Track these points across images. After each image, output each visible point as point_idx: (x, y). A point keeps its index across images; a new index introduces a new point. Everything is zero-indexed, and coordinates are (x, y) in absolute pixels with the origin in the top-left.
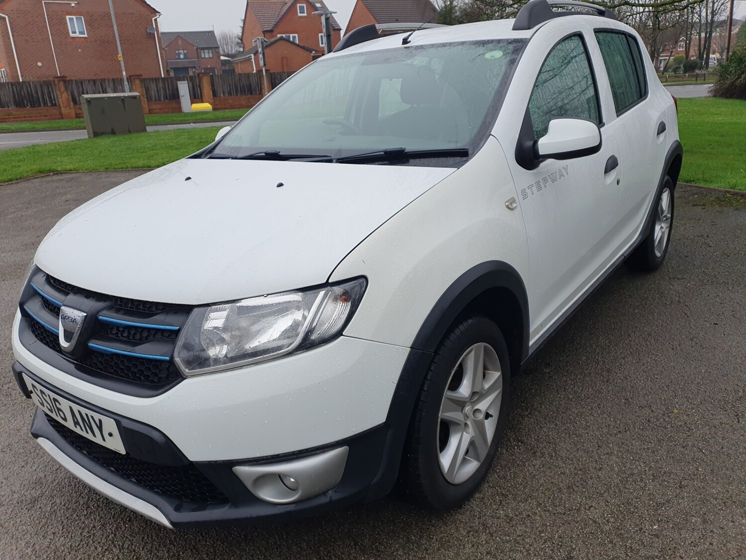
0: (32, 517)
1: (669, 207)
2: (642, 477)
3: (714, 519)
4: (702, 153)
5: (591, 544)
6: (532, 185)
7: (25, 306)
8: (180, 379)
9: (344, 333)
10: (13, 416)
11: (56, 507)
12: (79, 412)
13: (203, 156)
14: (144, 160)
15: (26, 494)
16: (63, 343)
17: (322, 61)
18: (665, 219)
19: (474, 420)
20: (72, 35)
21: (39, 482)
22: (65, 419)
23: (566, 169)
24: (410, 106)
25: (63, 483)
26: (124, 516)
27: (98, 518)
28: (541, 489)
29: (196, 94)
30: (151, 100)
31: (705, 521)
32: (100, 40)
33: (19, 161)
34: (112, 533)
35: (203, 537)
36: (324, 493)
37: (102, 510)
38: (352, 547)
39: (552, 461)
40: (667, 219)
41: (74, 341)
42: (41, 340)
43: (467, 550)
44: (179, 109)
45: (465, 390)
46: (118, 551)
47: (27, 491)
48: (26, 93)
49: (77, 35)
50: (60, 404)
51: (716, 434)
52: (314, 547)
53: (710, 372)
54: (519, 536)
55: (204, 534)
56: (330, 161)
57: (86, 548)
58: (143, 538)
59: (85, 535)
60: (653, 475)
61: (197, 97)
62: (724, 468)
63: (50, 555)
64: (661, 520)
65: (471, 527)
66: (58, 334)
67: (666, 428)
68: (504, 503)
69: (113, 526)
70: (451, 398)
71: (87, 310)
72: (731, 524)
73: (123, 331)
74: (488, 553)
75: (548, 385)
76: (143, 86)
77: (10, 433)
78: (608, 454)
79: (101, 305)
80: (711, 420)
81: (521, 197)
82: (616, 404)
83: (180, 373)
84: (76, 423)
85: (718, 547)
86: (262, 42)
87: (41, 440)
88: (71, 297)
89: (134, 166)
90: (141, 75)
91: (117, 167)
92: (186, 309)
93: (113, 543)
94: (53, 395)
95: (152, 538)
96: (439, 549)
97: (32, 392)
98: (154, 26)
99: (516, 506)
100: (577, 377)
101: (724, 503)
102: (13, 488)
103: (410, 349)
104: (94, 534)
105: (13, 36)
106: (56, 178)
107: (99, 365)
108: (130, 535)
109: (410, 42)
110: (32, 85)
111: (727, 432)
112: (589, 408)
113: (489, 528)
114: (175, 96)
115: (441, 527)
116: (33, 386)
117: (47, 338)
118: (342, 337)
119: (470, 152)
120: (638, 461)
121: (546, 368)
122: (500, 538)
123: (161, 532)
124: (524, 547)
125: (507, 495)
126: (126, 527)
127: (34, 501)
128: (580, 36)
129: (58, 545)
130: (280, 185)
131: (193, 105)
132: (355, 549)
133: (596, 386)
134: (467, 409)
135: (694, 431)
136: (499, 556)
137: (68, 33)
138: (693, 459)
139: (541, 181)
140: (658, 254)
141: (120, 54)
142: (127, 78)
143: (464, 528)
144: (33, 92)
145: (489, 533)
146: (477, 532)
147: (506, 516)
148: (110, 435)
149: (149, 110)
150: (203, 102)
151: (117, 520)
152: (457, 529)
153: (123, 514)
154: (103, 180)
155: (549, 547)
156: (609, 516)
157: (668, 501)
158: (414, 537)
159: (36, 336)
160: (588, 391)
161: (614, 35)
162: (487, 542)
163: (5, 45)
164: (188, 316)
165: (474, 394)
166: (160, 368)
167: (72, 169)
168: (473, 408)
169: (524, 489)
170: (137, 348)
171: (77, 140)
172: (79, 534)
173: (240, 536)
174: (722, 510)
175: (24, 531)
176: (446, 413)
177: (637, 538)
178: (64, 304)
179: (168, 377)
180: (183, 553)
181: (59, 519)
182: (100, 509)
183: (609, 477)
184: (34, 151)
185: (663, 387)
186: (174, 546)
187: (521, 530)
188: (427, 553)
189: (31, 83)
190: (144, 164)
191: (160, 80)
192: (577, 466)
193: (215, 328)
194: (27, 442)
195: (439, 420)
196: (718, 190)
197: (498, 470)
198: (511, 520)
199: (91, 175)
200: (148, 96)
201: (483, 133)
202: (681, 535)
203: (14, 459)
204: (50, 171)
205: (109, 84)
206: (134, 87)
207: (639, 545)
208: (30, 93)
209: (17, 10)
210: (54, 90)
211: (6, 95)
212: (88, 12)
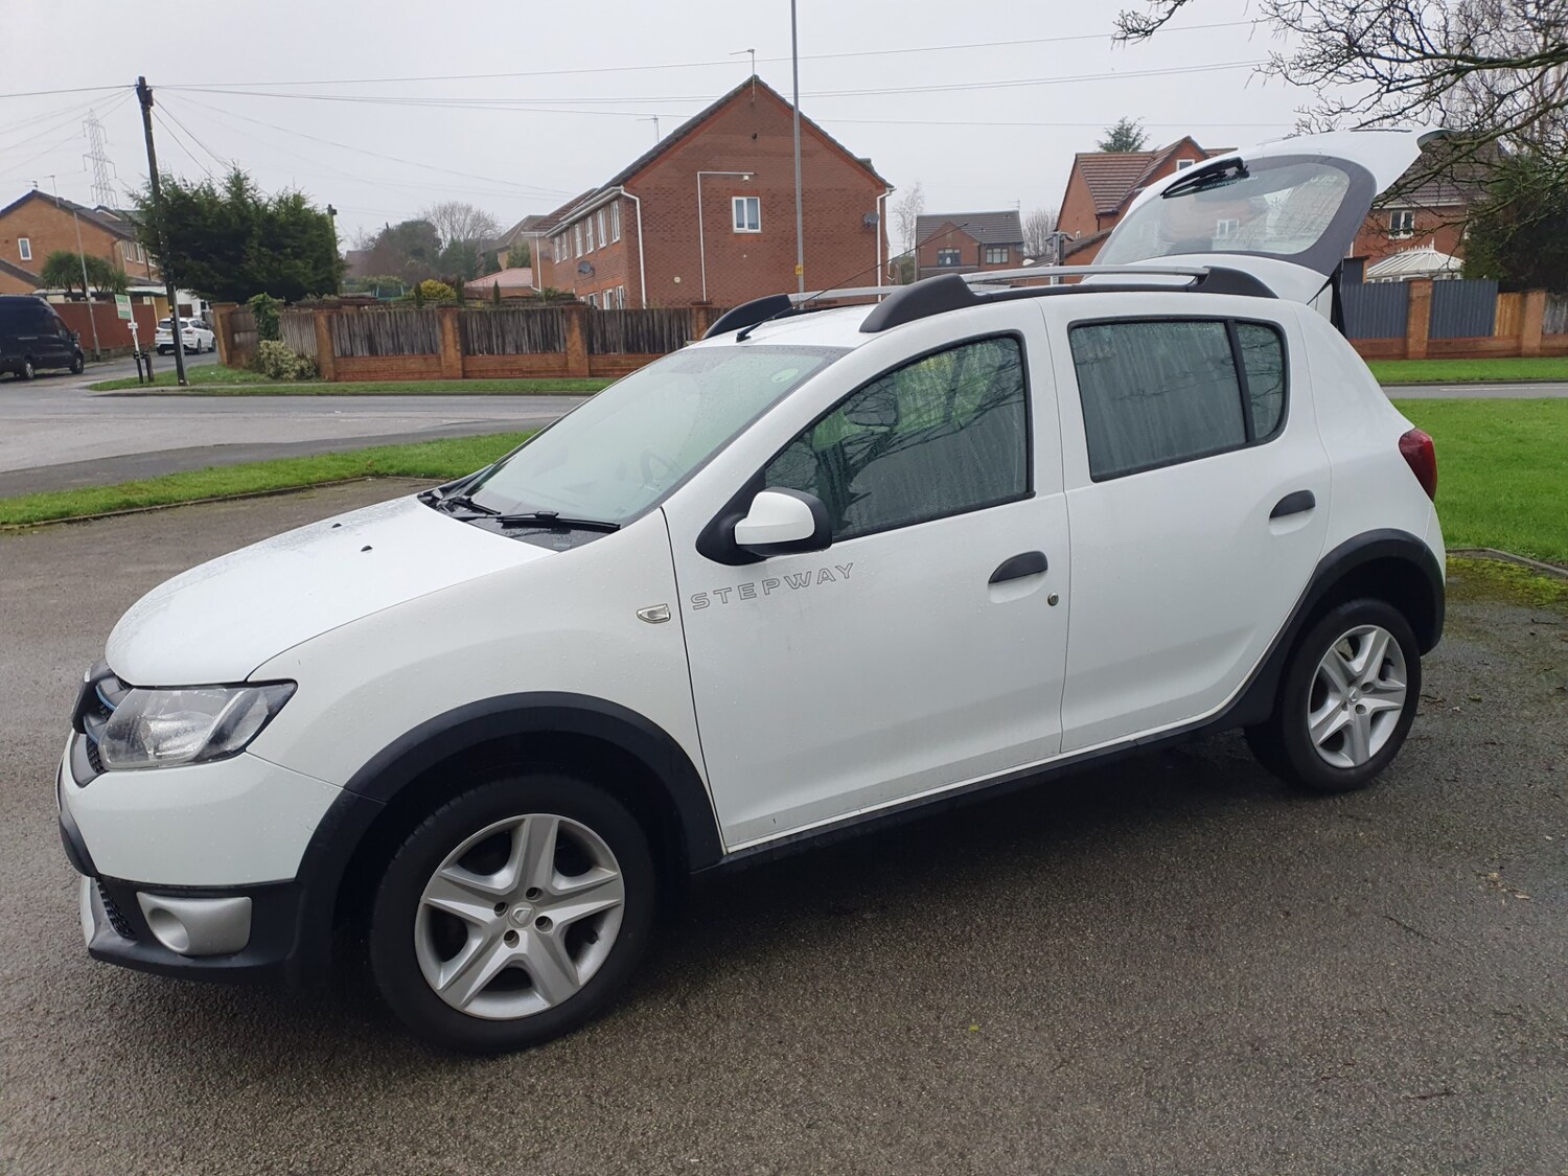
1: (1387, 666)
6: (729, 589)
8: (103, 771)
9: (247, 749)
18: (1371, 690)
20: (736, 229)
23: (844, 569)
32: (781, 239)
38: (321, 1061)
40: (1382, 691)
43: (433, 1108)
45: (500, 881)
46: (107, 991)
48: (645, 328)
49: (746, 229)
60: (796, 1100)
65: (473, 1084)
67: (919, 1046)
68: (550, 1071)
75: (837, 937)
78: (776, 1055)
81: (688, 605)
83: (104, 764)
86: (1062, 242)
92: (129, 687)
96: (405, 1095)
98: (879, 212)
99: (560, 1080)
100: (900, 936)
105: (643, 231)
109: (749, 337)
110: (655, 315)
119: (620, 527)
128: (1012, 338)
132: (321, 1065)
134: (519, 910)
137: (731, 226)
139: (758, 584)
140: (1338, 761)
141: (800, 265)
143: (463, 1083)
144: (656, 328)
145: (485, 1098)
146: (472, 1092)
147: (531, 1086)
152: (454, 1082)
158: (398, 1073)
163: (629, 247)
164: (126, 695)
176: (445, 901)
189: (655, 312)
192: (710, 1057)
195: (422, 906)
201: (658, 501)
208: (651, 329)
209: (656, 188)
210: (688, 326)
211: (615, 331)
212: (769, 190)
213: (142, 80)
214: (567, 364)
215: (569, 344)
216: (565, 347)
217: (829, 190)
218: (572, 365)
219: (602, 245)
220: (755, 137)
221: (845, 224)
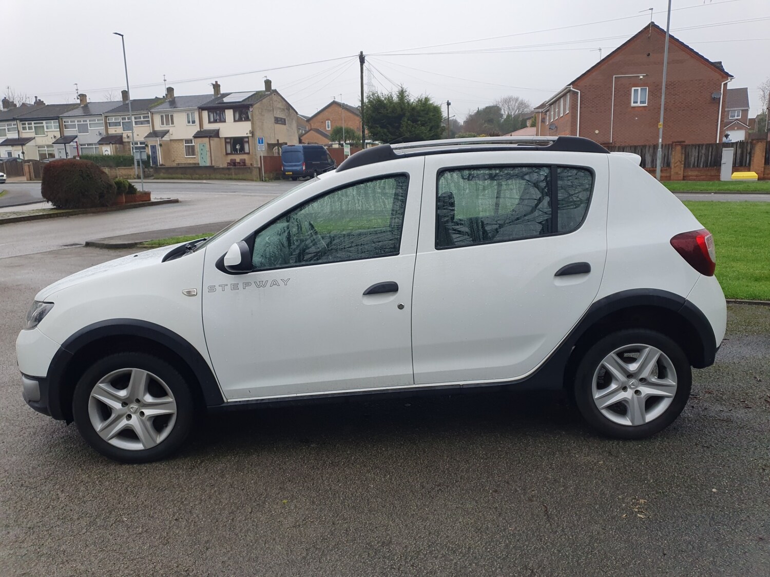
19: (138, 417)
20: (633, 105)
29: (744, 161)
30: (689, 166)
32: (659, 108)
44: (718, 177)
49: (639, 104)
61: (744, 164)
76: (684, 153)
81: (206, 290)
90: (684, 142)
98: (722, 91)
105: (581, 108)
114: (716, 163)
118: (37, 328)
131: (735, 173)
137: (630, 103)
139: (240, 284)
141: (661, 123)
149: (683, 177)
150: (749, 170)
163: (573, 116)
176: (99, 395)
191: (704, 147)
195: (92, 396)
200: (687, 163)
205: (649, 150)
206: (673, 153)
209: (590, 86)
212: (654, 83)
213: (362, 53)
217: (692, 81)
219: (561, 115)
220: (649, 55)
221: (699, 99)
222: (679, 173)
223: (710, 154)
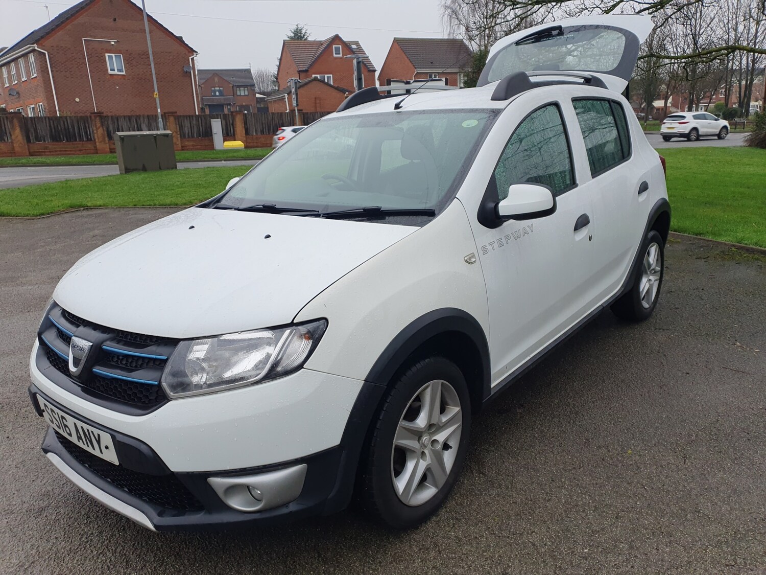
0: (39, 524)
1: (657, 260)
2: (584, 508)
3: (640, 546)
4: (722, 204)
5: (526, 563)
6: (494, 242)
7: (42, 336)
8: (166, 401)
9: (304, 366)
10: (29, 436)
11: (60, 516)
12: (82, 428)
13: (211, 205)
14: (171, 197)
15: (34, 504)
16: (72, 368)
17: (325, 120)
18: (653, 272)
19: (431, 449)
20: (110, 72)
21: (47, 494)
22: (70, 435)
23: (531, 227)
24: (408, 161)
25: (68, 496)
26: (119, 526)
27: (96, 526)
28: (492, 515)
29: (229, 131)
30: (184, 136)
31: (631, 547)
32: (138, 78)
33: (52, 195)
34: (107, 540)
35: (186, 545)
36: (286, 505)
37: (100, 520)
38: (315, 558)
39: (507, 492)
40: (655, 272)
41: (81, 367)
42: (54, 366)
43: (416, 564)
44: (211, 146)
45: (421, 421)
46: (111, 555)
47: (36, 501)
48: (63, 129)
49: (116, 72)
50: (66, 421)
51: (661, 472)
52: (283, 557)
53: (670, 418)
54: (464, 554)
55: (187, 543)
56: (318, 216)
57: (83, 551)
58: (134, 544)
59: (83, 541)
60: (595, 507)
61: (230, 135)
62: (661, 503)
63: (52, 556)
64: (593, 545)
65: (423, 545)
66: (68, 360)
67: (617, 466)
68: (456, 526)
69: (108, 534)
70: (407, 427)
71: (93, 341)
72: (655, 551)
73: (122, 359)
74: (433, 567)
75: (518, 424)
76: (177, 123)
77: (24, 452)
78: (559, 487)
79: (105, 336)
80: (660, 460)
81: (481, 252)
82: (577, 443)
83: (166, 396)
84: (79, 438)
85: (638, 570)
86: (295, 83)
87: (50, 455)
88: (81, 328)
89: (161, 203)
90: (176, 113)
91: (145, 204)
92: (173, 342)
93: (107, 547)
94: (61, 413)
95: (142, 545)
96: (391, 563)
97: (44, 411)
98: (191, 65)
99: (467, 529)
100: (546, 417)
101: (653, 533)
102: (24, 499)
103: (364, 382)
104: (91, 540)
105: (52, 71)
106: (85, 213)
107: (101, 389)
108: (123, 542)
109: (401, 107)
110: (69, 120)
111: (672, 471)
112: (552, 446)
113: (439, 547)
114: (208, 133)
115: (396, 545)
116: (45, 405)
117: (59, 363)
118: (303, 369)
119: (436, 212)
120: (585, 494)
121: (519, 408)
122: (447, 555)
123: (150, 540)
124: (466, 564)
125: (461, 519)
126: (120, 535)
127: (41, 511)
128: (556, 105)
129: (60, 547)
130: (268, 236)
131: (225, 142)
132: (318, 560)
133: (561, 427)
134: (425, 439)
135: (642, 469)
136: (443, 570)
137: (107, 70)
138: (634, 494)
139: (503, 238)
140: (646, 305)
141: (156, 92)
142: (162, 115)
143: (416, 546)
144: (70, 127)
145: (439, 551)
146: (427, 549)
147: (456, 537)
148: (107, 447)
149: (182, 147)
150: (235, 140)
151: (112, 529)
152: (411, 547)
153: (119, 524)
154: (131, 216)
155: (488, 564)
156: (548, 540)
157: (603, 529)
158: (372, 552)
159: (50, 362)
160: (554, 431)
161: (595, 102)
162: (434, 558)
163: (44, 80)
164: (175, 348)
165: (430, 426)
166: (151, 391)
167: (102, 205)
168: (430, 438)
169: (477, 515)
170: (133, 374)
171: (109, 176)
172: (78, 539)
173: (219, 546)
174: (650, 539)
175: (30, 535)
176: (401, 440)
177: (568, 559)
178: (75, 335)
179: (156, 398)
180: (167, 558)
181: (62, 526)
182: (98, 519)
183: (555, 507)
184: (66, 186)
185: (624, 430)
186: (160, 552)
187: (466, 549)
188: (380, 566)
189: (68, 118)
190: (172, 201)
191: (194, 118)
192: (529, 497)
193: (198, 359)
194: (39, 459)
195: (394, 446)
196: (725, 244)
197: (456, 498)
198: (459, 541)
199: (119, 211)
200: (182, 134)
201: (450, 196)
202: (607, 558)
203: (26, 474)
204: (80, 206)
205: (144, 120)
206: (168, 123)
207: (568, 565)
208: (67, 128)
209: (57, 47)
210: (90, 126)
211: (43, 129)
212: (127, 50)
214: (13, 149)
215: (13, 137)
216: (11, 139)
217: (163, 52)
218: (17, 149)
219: (24, 79)
220: (115, 20)
221: (173, 71)
222: (177, 143)
223: (200, 125)
